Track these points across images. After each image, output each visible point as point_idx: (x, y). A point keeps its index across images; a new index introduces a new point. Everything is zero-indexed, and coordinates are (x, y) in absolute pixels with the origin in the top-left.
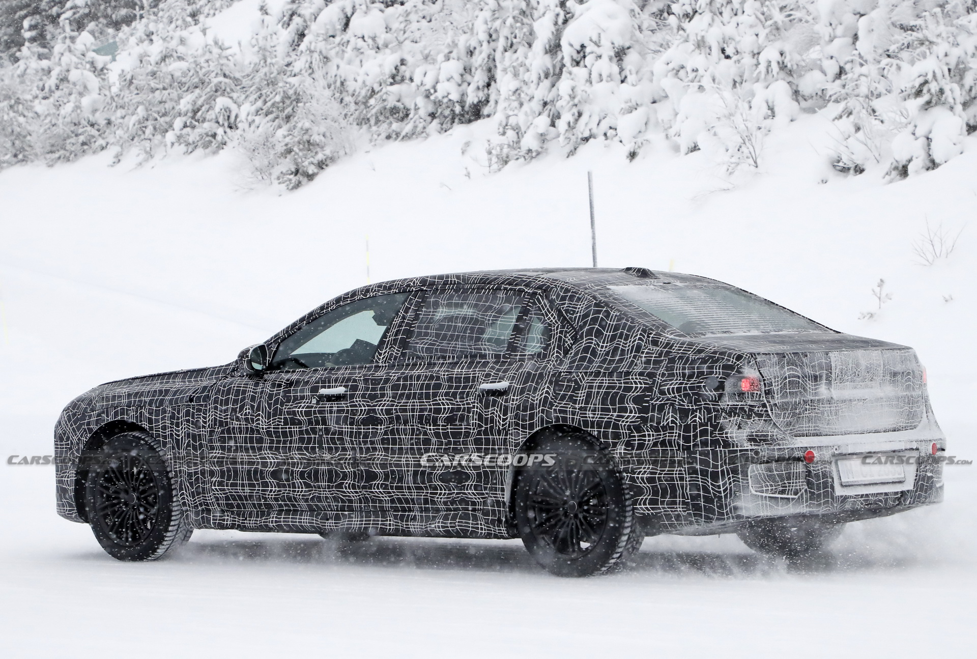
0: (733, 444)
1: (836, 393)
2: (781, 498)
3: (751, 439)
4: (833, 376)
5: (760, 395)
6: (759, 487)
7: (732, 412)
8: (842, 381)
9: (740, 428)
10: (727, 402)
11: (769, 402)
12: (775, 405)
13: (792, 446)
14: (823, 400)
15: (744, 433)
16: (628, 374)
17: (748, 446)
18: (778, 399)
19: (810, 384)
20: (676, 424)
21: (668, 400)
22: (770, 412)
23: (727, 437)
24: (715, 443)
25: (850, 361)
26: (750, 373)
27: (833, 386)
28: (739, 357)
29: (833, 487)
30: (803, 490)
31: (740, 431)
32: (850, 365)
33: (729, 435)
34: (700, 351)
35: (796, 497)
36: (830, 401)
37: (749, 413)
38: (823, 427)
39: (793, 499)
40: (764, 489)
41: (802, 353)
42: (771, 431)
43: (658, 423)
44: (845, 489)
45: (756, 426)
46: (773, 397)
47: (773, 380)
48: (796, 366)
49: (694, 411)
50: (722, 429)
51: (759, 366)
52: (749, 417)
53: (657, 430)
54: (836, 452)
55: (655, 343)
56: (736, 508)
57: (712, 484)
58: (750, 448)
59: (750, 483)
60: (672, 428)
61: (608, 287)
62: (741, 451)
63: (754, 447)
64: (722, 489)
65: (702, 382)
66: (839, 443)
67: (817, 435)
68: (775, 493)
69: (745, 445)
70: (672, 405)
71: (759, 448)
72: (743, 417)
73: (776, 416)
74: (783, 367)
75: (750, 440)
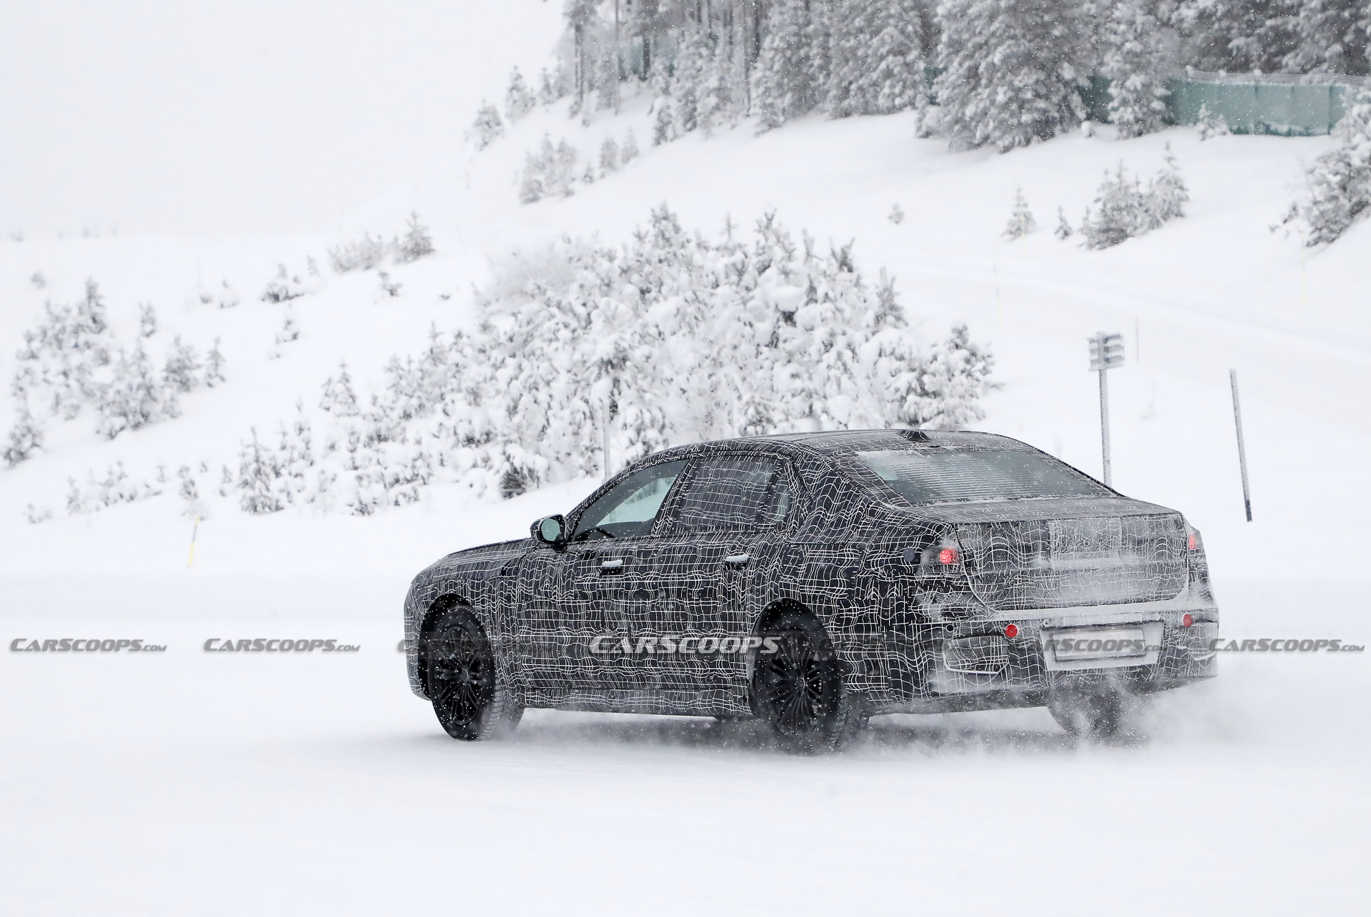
0: (927, 619)
1: (1055, 563)
2: (979, 674)
3: (946, 614)
4: (1052, 546)
5: (959, 567)
6: (954, 664)
7: (927, 585)
8: (1064, 550)
9: (935, 601)
10: (922, 576)
11: (969, 574)
12: (978, 577)
13: (990, 620)
14: (1038, 571)
15: (939, 608)
16: (844, 545)
17: (941, 621)
18: (980, 571)
19: (1021, 556)
20: (877, 598)
21: (872, 573)
22: (970, 585)
23: (921, 612)
24: (910, 618)
25: (1076, 530)
26: (948, 544)
27: (1052, 557)
28: (939, 528)
29: (1042, 663)
30: (1005, 666)
31: (935, 605)
32: (1076, 534)
33: (923, 609)
34: (907, 522)
35: (997, 673)
36: (1047, 572)
37: (946, 586)
38: (1041, 600)
39: (992, 675)
40: (960, 665)
41: (1013, 523)
42: (968, 604)
43: (862, 598)
44: (1062, 664)
45: (952, 599)
46: (975, 569)
47: (975, 551)
48: (1004, 536)
49: (893, 585)
50: (916, 603)
51: (959, 536)
52: (946, 590)
53: (861, 604)
54: (1046, 626)
55: (872, 513)
56: (931, 685)
57: (908, 661)
58: (943, 622)
59: (945, 660)
60: (873, 602)
61: (857, 453)
62: (934, 626)
63: (947, 622)
64: (917, 666)
65: (901, 555)
66: (1051, 616)
67: (1031, 608)
68: (973, 669)
69: (939, 619)
70: (875, 578)
71: (953, 622)
72: (939, 591)
73: (978, 589)
74: (987, 537)
75: (944, 615)
